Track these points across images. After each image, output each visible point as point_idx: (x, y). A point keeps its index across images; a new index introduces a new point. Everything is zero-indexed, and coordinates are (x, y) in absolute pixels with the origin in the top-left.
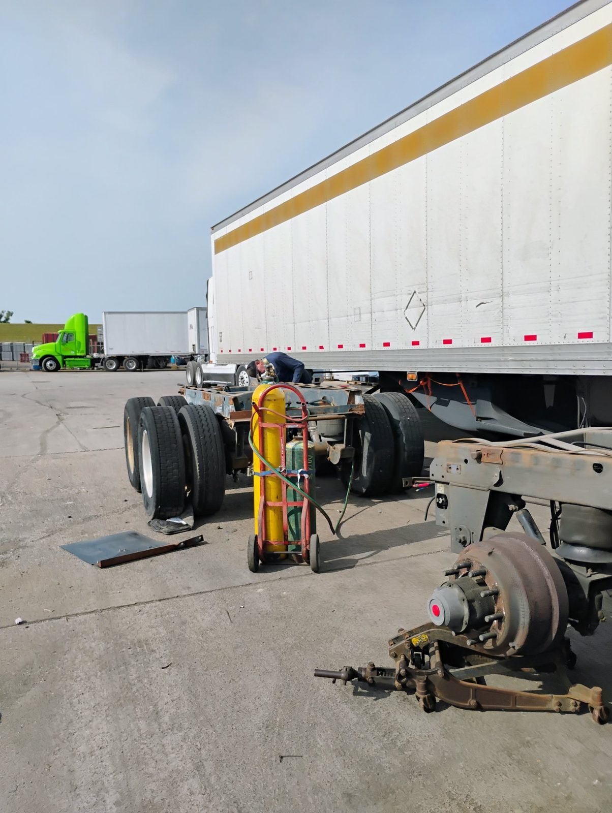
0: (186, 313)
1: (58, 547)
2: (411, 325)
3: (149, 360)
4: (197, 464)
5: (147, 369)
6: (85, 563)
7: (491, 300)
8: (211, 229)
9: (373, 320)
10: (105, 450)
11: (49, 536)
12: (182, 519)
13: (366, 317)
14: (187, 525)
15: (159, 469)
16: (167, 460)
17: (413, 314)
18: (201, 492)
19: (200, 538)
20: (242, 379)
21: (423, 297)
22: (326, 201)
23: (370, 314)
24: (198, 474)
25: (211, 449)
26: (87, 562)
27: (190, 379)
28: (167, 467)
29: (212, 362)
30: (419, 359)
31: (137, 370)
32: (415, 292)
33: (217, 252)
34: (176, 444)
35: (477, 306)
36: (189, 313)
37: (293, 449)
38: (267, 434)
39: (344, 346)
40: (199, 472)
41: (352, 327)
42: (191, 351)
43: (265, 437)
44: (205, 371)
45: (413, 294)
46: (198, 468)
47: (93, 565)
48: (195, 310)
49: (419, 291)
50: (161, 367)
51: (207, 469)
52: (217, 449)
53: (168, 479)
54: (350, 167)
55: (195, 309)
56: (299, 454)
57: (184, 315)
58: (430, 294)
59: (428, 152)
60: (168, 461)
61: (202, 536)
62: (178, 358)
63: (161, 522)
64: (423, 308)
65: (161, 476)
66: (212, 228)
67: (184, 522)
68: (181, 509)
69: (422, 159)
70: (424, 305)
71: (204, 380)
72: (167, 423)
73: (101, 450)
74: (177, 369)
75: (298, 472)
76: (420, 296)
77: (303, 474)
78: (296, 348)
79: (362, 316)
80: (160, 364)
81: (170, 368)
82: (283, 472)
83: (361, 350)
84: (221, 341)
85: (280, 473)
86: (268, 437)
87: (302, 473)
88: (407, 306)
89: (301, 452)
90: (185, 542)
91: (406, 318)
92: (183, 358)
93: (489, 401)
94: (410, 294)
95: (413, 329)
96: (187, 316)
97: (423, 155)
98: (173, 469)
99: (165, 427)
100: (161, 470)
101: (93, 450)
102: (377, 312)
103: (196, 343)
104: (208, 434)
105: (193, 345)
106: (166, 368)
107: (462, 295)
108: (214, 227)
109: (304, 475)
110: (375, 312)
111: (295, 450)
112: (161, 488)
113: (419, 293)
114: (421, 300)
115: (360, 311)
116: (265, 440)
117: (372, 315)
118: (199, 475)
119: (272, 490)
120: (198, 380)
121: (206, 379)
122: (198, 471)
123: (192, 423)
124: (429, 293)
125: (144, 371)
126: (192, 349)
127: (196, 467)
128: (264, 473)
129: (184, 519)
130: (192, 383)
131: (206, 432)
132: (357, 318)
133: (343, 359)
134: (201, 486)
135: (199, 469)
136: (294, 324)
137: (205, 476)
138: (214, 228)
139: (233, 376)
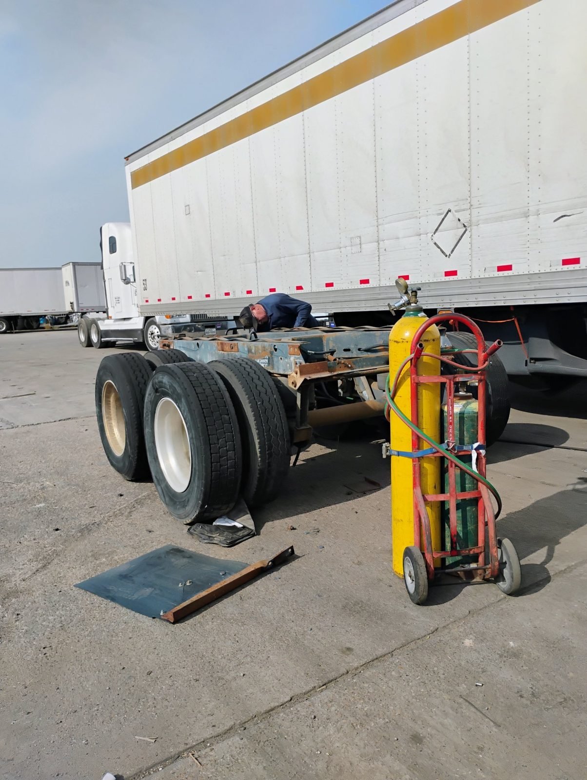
0: (60, 269)
1: (74, 588)
2: (443, 252)
3: (19, 322)
4: (257, 441)
5: (17, 331)
6: (137, 615)
7: (579, 210)
8: (125, 160)
9: (382, 250)
10: (38, 424)
11: (44, 567)
12: (234, 520)
13: (369, 248)
14: (244, 527)
15: (209, 453)
16: (218, 440)
17: (446, 239)
18: (260, 480)
19: (290, 550)
20: (152, 334)
21: (464, 217)
22: (303, 111)
23: (376, 244)
24: (259, 455)
25: (274, 418)
26: (140, 613)
27: (83, 338)
28: (219, 448)
29: (111, 317)
30: (456, 292)
31: (8, 331)
32: (449, 211)
33: (134, 187)
34: (228, 415)
35: (555, 221)
36: (63, 269)
37: (462, 415)
38: (422, 393)
39: (334, 285)
40: (260, 452)
41: (347, 261)
42: (68, 309)
43: (420, 397)
44: (102, 328)
45: (447, 213)
46: (257, 446)
47: (154, 618)
48: (71, 266)
49: (457, 208)
50: (35, 327)
51: (270, 447)
52: (278, 418)
53: (221, 466)
54: (341, 64)
55: (71, 264)
56: (472, 420)
57: (58, 271)
58: (475, 212)
59: (471, 33)
60: (220, 440)
61: (292, 548)
62: (52, 318)
63: (207, 527)
64: (464, 229)
65: (212, 463)
66: (127, 158)
67: (239, 525)
68: (232, 505)
69: (462, 41)
70: (465, 226)
71: (101, 338)
72: (210, 385)
73: (33, 424)
74: (51, 329)
75: (472, 447)
76: (458, 215)
77: (479, 450)
78: (260, 291)
79: (363, 246)
80: (33, 325)
81: (43, 328)
82: (452, 449)
83: (362, 287)
84: (145, 289)
85: (447, 449)
86: (424, 397)
87: (477, 449)
88: (437, 230)
89: (474, 418)
90: (273, 561)
91: (435, 244)
92: (57, 317)
93: (547, 339)
94: (441, 214)
95: (446, 256)
96: (62, 272)
97: (465, 35)
98: (227, 451)
99: (208, 391)
100: (211, 454)
101: (24, 426)
102: (387, 240)
103: (74, 300)
104: (266, 398)
105: (71, 303)
106: (39, 328)
107: (531, 209)
108: (129, 156)
109: (481, 451)
110: (383, 241)
111: (465, 415)
112: (211, 480)
113: (456, 211)
114: (459, 220)
115: (360, 241)
116: (419, 401)
117: (379, 244)
118: (260, 457)
119: (429, 477)
120: (94, 338)
121: (103, 336)
122: (258, 451)
123: (241, 384)
124: (473, 210)
125: (16, 333)
126: (70, 307)
127: (255, 445)
128: (419, 454)
129: (238, 520)
130: (86, 343)
131: (263, 395)
132: (356, 249)
133: (332, 300)
134: (261, 472)
135: (260, 448)
136: (256, 262)
137: (267, 456)
138: (130, 158)
139: (139, 332)
